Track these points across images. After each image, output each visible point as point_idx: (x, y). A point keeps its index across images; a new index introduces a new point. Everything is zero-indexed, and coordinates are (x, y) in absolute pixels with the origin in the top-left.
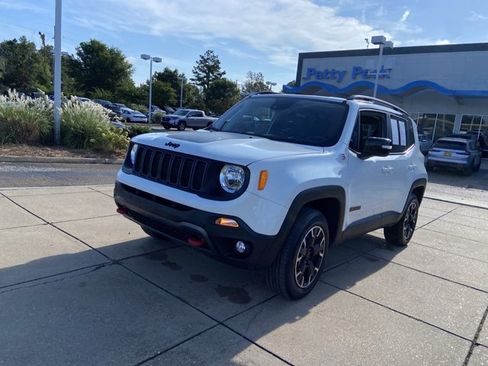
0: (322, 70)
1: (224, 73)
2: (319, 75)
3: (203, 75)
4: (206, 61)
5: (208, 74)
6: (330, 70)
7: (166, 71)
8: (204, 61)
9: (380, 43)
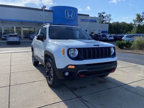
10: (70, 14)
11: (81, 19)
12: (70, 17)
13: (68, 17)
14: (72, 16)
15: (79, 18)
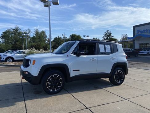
0: (142, 30)
1: (113, 36)
2: (141, 32)
3: (106, 38)
4: (107, 34)
5: (108, 37)
7: (94, 39)
8: (106, 34)
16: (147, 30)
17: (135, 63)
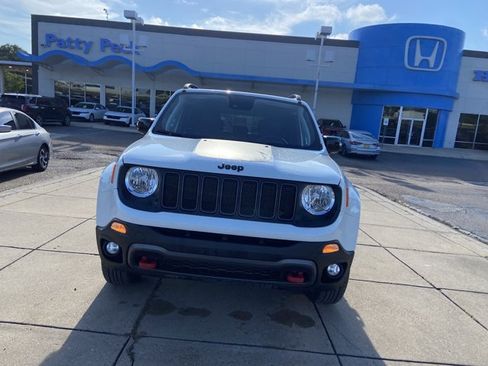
2: (60, 43)
6: (74, 38)
9: (132, 18)
10: (426, 52)
11: (476, 72)
12: (425, 63)
13: (417, 64)
14: (432, 59)
15: (469, 66)
16: (79, 42)
17: (100, 149)
